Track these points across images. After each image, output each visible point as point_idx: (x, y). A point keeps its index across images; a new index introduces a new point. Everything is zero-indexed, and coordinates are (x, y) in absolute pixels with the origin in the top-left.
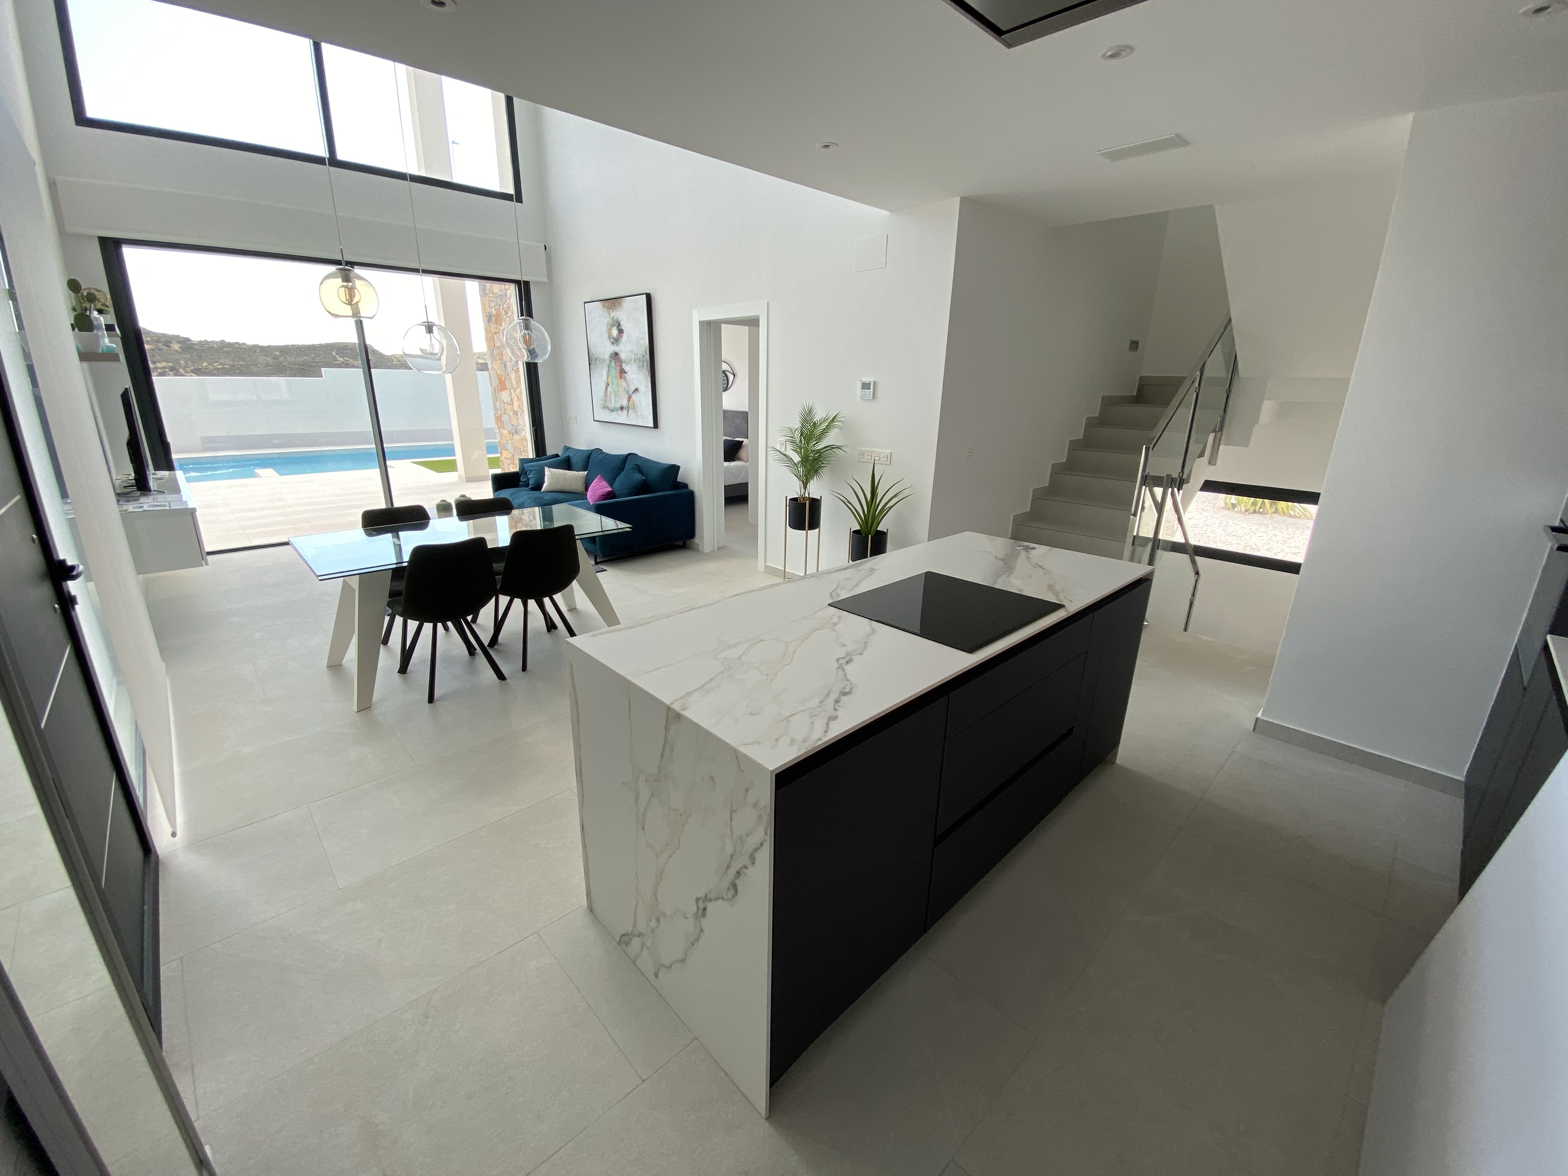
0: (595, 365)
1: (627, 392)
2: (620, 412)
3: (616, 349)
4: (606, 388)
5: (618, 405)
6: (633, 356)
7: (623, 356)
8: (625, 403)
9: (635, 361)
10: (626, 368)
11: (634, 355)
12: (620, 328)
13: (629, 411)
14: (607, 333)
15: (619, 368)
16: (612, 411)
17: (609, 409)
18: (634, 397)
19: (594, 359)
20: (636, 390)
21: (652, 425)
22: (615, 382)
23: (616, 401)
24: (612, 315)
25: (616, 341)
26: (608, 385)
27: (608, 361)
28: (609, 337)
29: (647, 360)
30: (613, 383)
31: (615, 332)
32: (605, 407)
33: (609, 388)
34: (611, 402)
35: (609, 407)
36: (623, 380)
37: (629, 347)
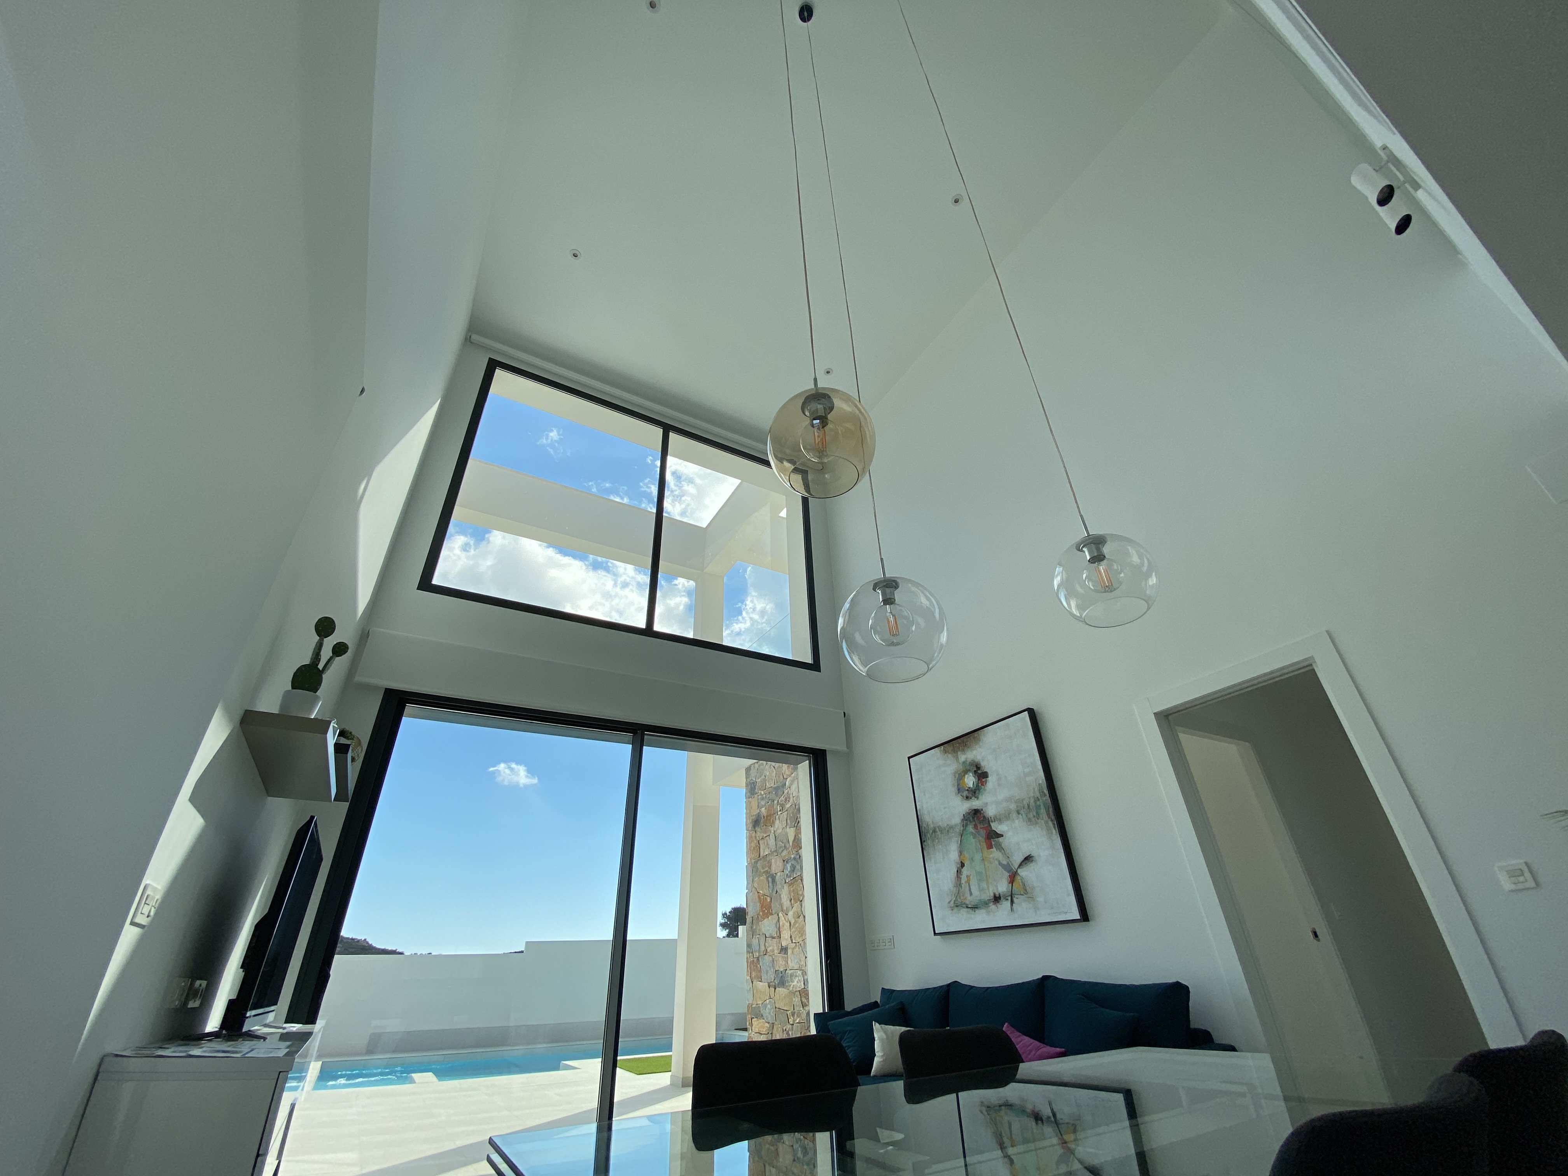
0: (933, 841)
1: (1007, 867)
2: (992, 907)
3: (975, 804)
4: (959, 872)
5: (989, 895)
6: (1013, 806)
7: (990, 812)
8: (1003, 887)
9: (1018, 813)
10: (997, 827)
11: (1016, 802)
12: (979, 772)
13: (1015, 900)
14: (954, 786)
15: (983, 833)
16: (975, 908)
17: (967, 907)
18: (1023, 873)
19: (931, 831)
20: (1028, 859)
21: (1077, 916)
22: (978, 857)
23: (982, 890)
24: (962, 758)
25: (975, 792)
26: (963, 865)
27: (959, 828)
28: (959, 790)
29: (1045, 804)
30: (972, 859)
31: (970, 780)
32: (958, 904)
33: (965, 871)
34: (971, 894)
35: (967, 902)
36: (994, 849)
37: (1002, 794)
